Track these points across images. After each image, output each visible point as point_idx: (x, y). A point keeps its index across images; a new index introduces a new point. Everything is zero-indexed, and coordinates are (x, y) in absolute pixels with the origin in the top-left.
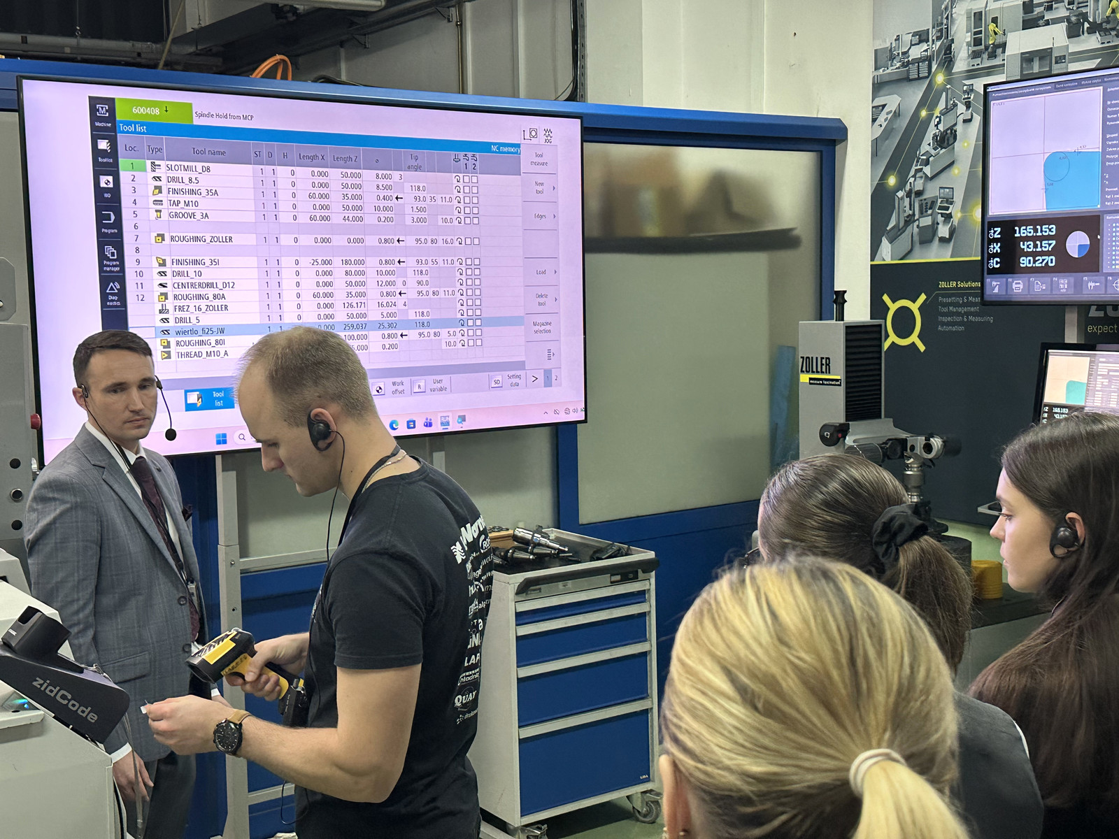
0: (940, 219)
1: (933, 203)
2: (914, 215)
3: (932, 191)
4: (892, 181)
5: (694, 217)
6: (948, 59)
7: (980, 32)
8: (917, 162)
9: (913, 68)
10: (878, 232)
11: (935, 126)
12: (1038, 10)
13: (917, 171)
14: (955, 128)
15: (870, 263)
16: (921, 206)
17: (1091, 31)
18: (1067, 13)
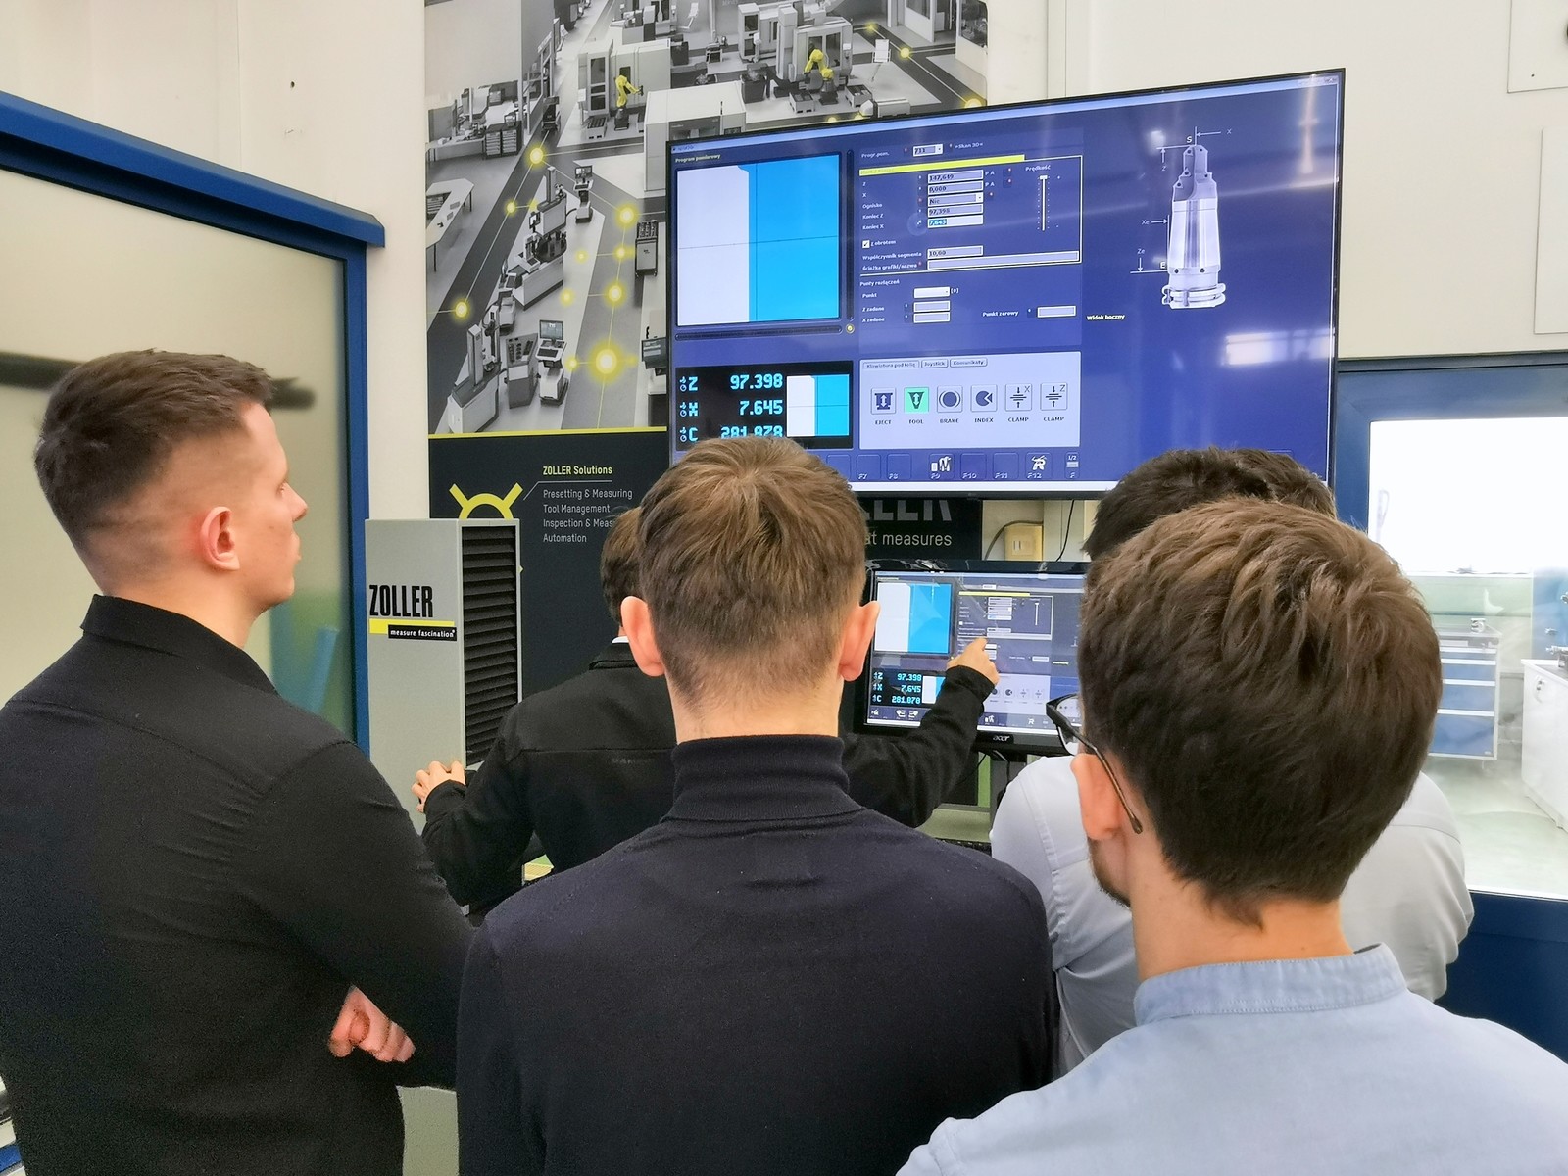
0: (542, 370)
1: (530, 344)
2: (499, 362)
3: (528, 326)
4: (461, 309)
6: (549, 126)
7: (602, 89)
8: (503, 281)
9: (492, 139)
10: (440, 390)
11: (531, 227)
12: (695, 61)
13: (503, 295)
14: (563, 231)
15: (428, 436)
16: (510, 349)
17: (781, 93)
18: (742, 67)
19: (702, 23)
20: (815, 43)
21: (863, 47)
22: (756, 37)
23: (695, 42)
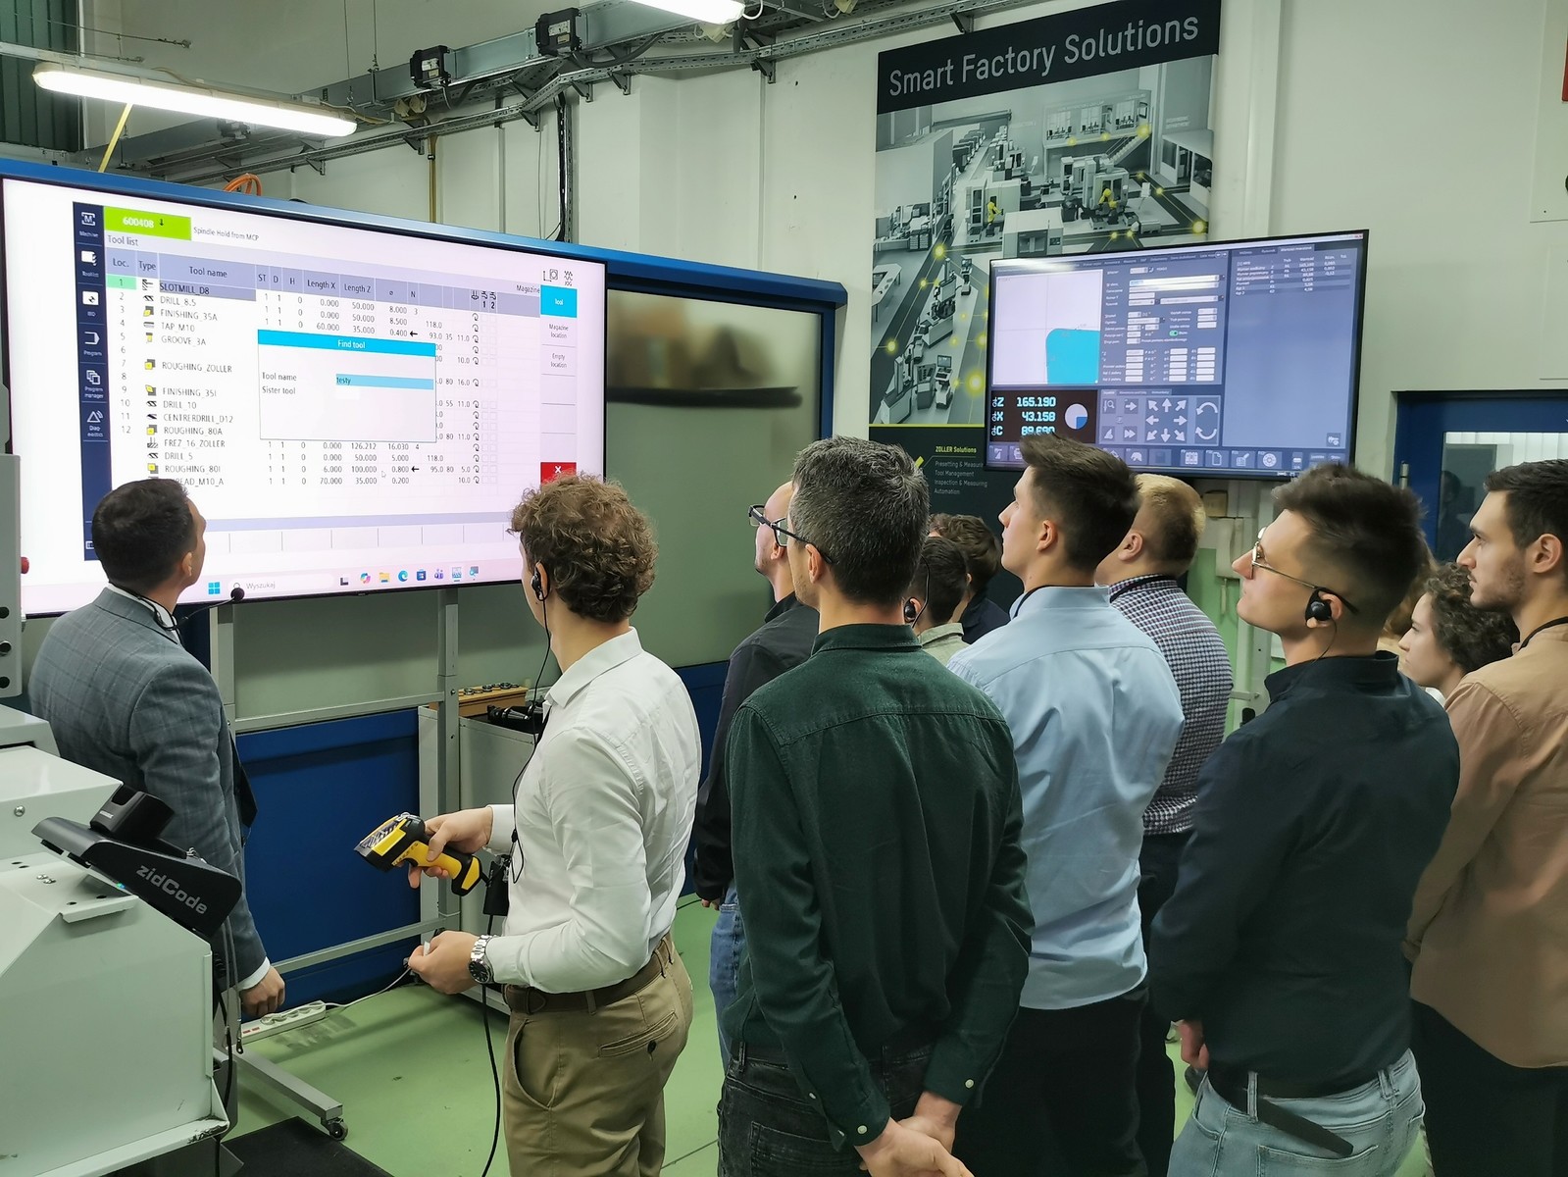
0: (938, 386)
1: (932, 370)
2: (913, 380)
3: (930, 359)
4: (892, 346)
5: (701, 371)
6: (947, 235)
8: (917, 330)
9: (914, 240)
10: (877, 396)
11: (935, 296)
12: (1035, 193)
13: (916, 339)
14: (953, 299)
15: (868, 425)
16: (919, 373)
17: (1085, 216)
18: (1062, 198)
19: (1040, 169)
20: (1106, 185)
21: (1135, 188)
22: (1071, 179)
23: (1037, 181)
